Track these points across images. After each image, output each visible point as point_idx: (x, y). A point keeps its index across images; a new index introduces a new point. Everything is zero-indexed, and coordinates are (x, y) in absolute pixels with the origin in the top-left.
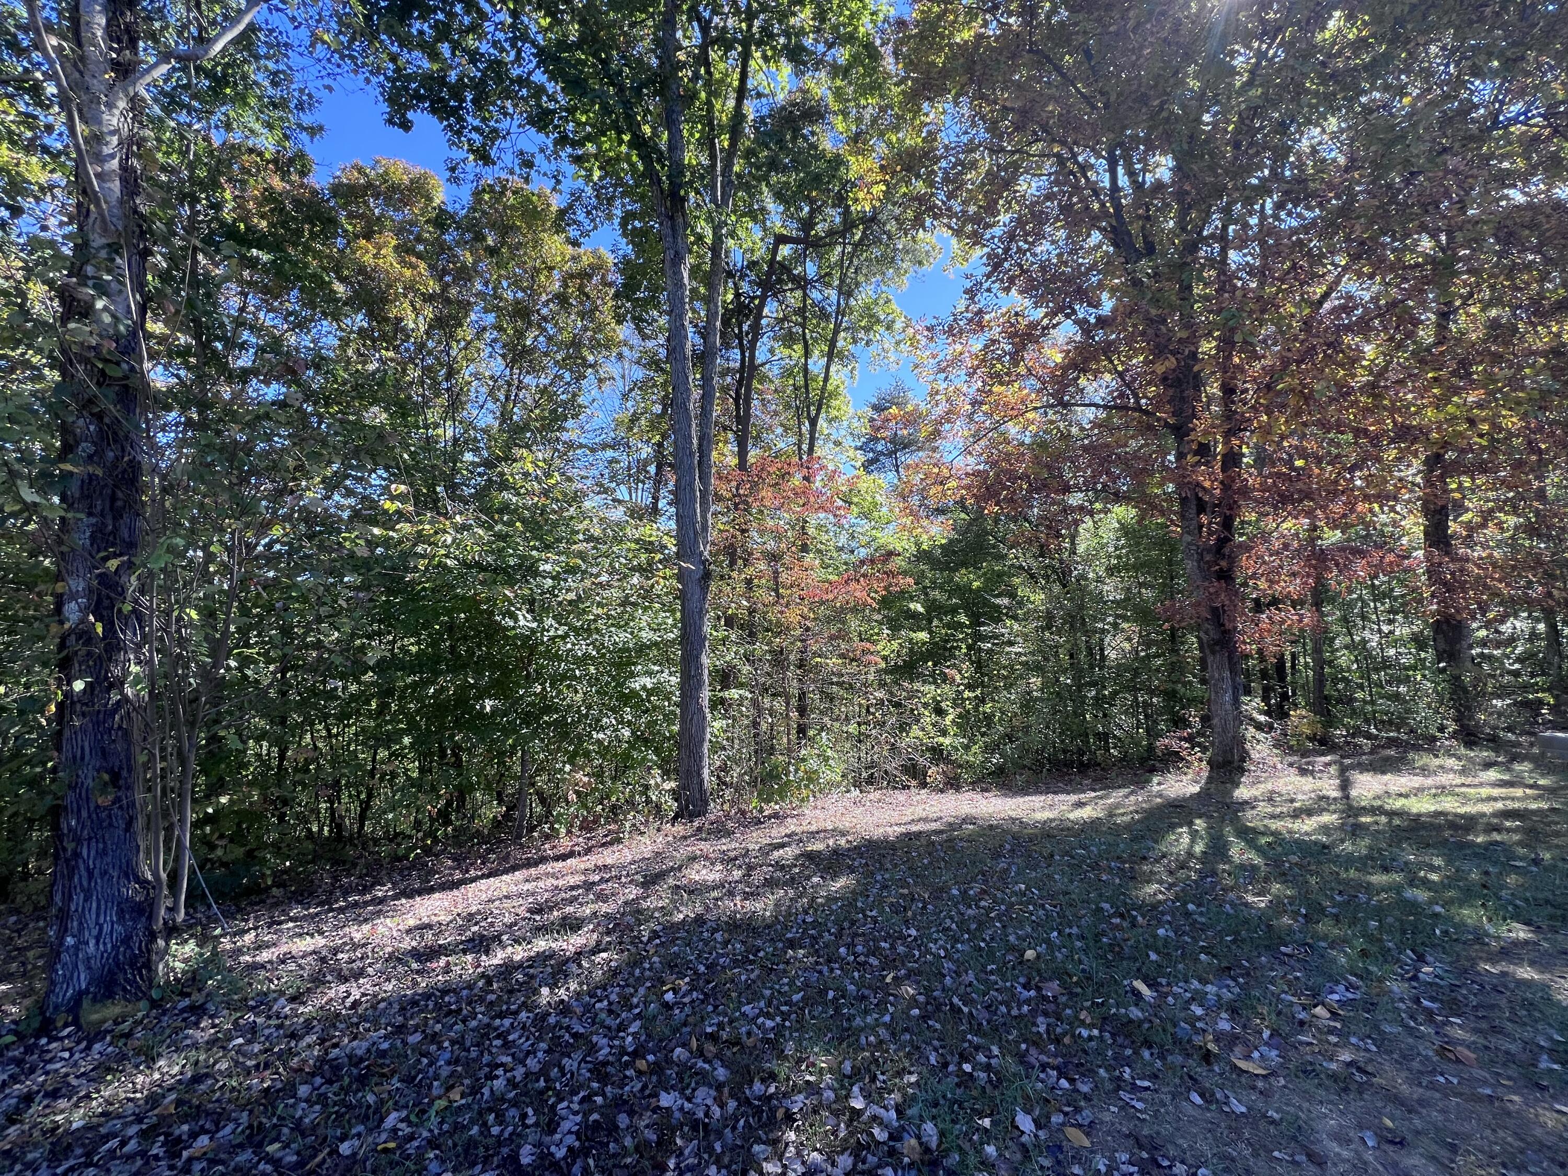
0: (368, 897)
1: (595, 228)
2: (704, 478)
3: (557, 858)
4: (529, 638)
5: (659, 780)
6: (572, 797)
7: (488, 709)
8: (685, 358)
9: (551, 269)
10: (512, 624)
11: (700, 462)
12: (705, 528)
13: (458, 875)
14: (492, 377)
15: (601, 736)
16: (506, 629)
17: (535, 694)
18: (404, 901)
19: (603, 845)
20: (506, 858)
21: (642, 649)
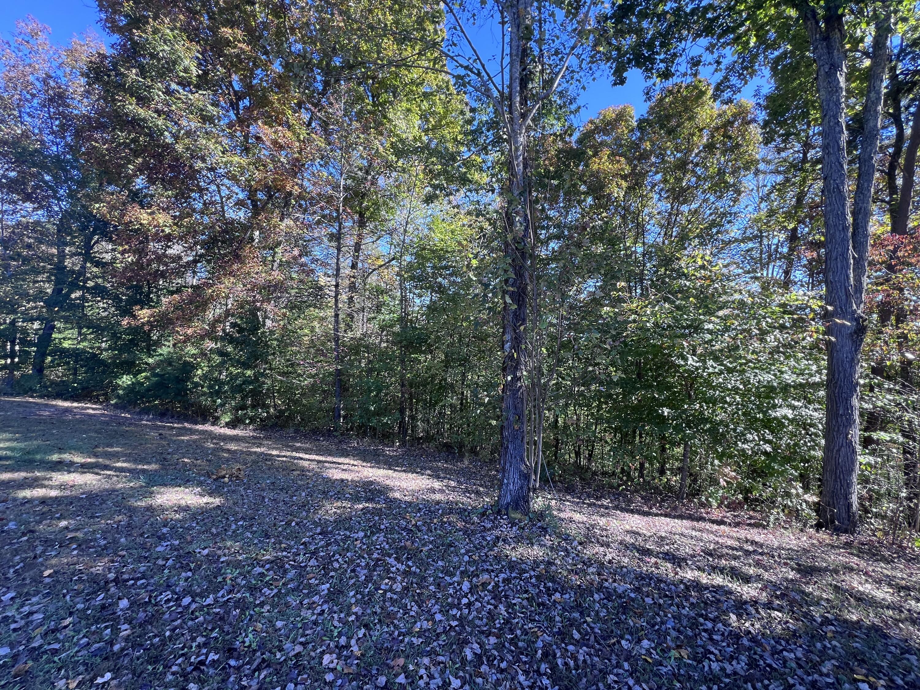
0: (599, 503)
1: (746, 83)
2: (860, 246)
3: (713, 522)
4: (693, 372)
5: (800, 491)
6: (722, 483)
7: (666, 414)
8: (839, 149)
9: (701, 130)
10: (682, 363)
11: (854, 234)
12: (859, 288)
13: (646, 509)
14: (659, 213)
15: (746, 446)
16: (679, 366)
17: (695, 409)
18: (618, 512)
19: (749, 525)
20: (675, 508)
21: (785, 388)
